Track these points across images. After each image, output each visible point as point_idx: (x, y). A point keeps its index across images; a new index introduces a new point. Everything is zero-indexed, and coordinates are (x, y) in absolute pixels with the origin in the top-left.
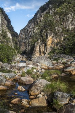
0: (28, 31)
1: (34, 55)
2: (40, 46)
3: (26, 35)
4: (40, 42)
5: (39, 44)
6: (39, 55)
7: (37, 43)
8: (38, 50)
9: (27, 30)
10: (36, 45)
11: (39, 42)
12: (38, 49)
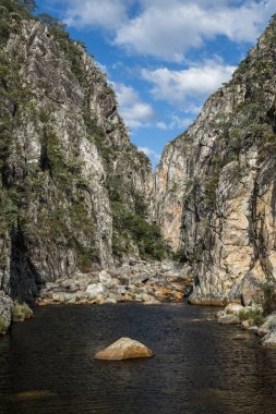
0: (201, 145)
1: (211, 261)
2: (256, 191)
3: (190, 165)
4: (260, 160)
5: (249, 179)
6: (248, 260)
7: (237, 175)
8: (245, 223)
9: (196, 143)
10: (223, 188)
11: (252, 162)
12: (239, 219)
